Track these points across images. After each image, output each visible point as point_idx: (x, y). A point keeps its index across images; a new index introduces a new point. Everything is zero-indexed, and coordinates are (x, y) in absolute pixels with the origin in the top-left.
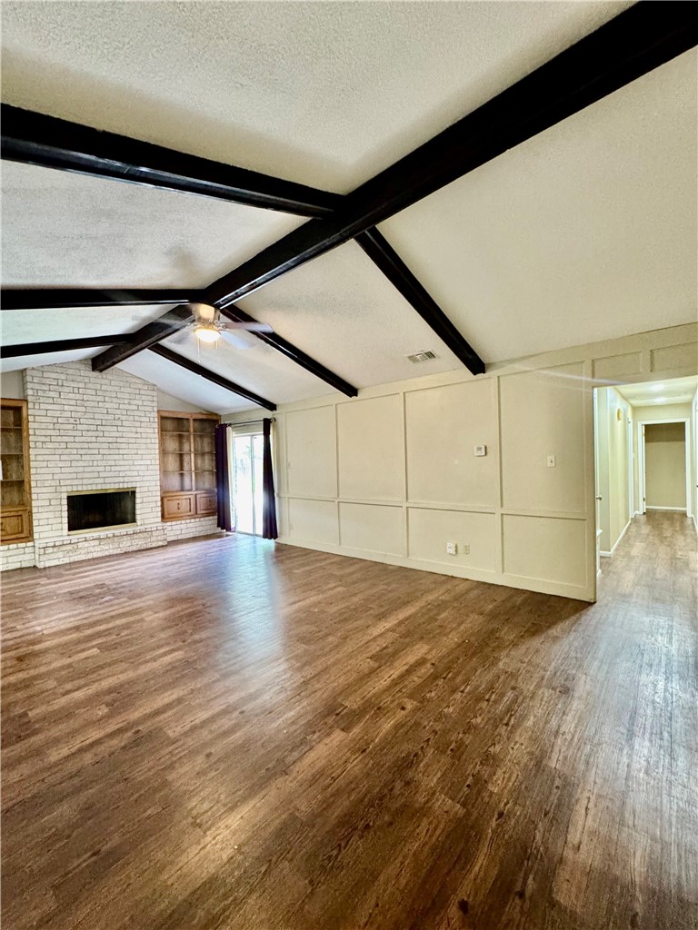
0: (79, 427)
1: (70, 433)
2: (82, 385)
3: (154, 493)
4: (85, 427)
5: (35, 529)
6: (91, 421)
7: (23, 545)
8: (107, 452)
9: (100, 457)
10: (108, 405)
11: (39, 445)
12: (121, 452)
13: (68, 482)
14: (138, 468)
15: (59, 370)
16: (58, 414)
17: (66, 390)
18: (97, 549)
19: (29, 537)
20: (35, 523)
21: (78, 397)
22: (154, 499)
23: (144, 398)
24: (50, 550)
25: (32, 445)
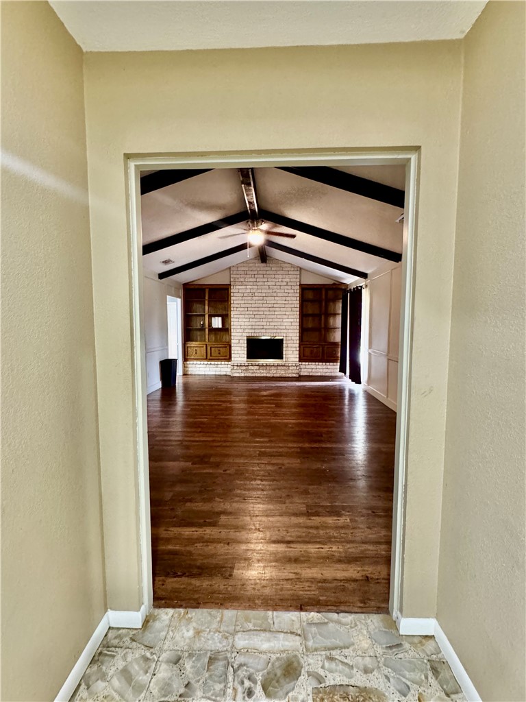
0: (254, 298)
1: (250, 302)
2: (256, 273)
3: (295, 342)
4: (257, 298)
5: (233, 355)
6: (260, 294)
7: (227, 363)
8: (268, 313)
9: (264, 316)
10: (269, 284)
11: (235, 309)
12: (276, 313)
13: (247, 331)
14: (286, 324)
15: (245, 265)
16: (244, 291)
17: (248, 276)
18: (258, 371)
19: (230, 359)
20: (232, 352)
21: (254, 280)
22: (295, 345)
23: (291, 276)
24: (236, 368)
25: (232, 309)
